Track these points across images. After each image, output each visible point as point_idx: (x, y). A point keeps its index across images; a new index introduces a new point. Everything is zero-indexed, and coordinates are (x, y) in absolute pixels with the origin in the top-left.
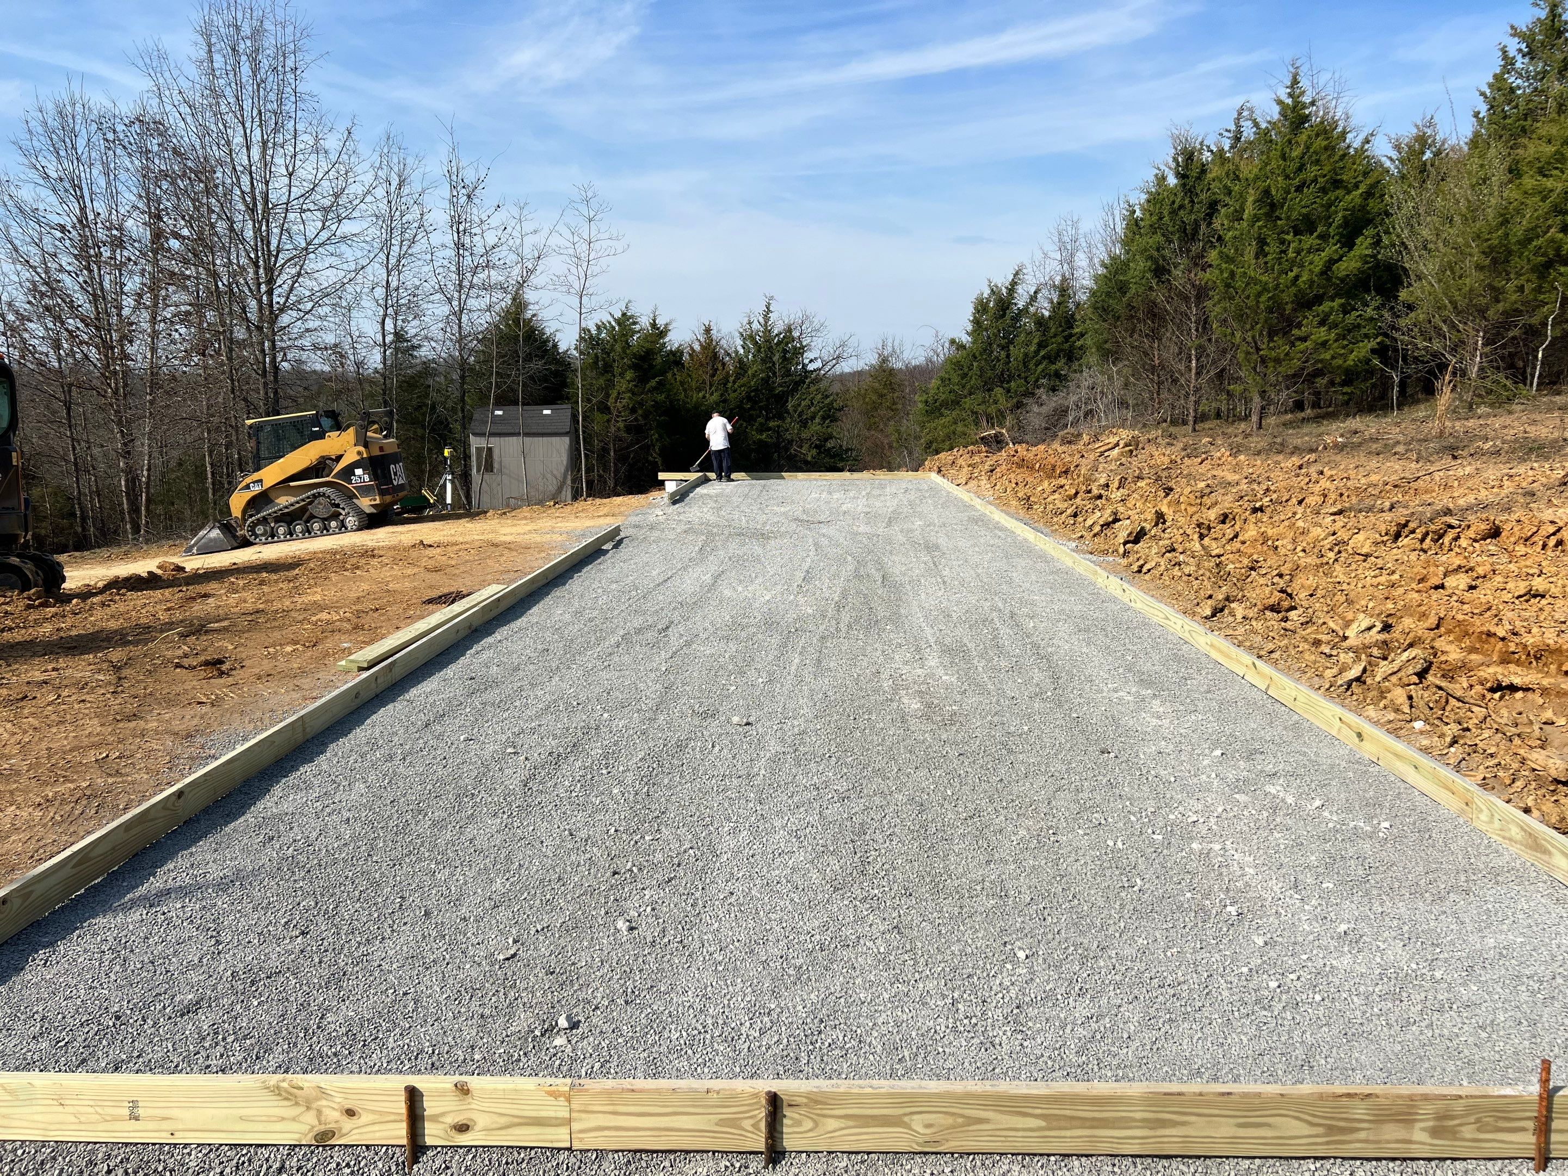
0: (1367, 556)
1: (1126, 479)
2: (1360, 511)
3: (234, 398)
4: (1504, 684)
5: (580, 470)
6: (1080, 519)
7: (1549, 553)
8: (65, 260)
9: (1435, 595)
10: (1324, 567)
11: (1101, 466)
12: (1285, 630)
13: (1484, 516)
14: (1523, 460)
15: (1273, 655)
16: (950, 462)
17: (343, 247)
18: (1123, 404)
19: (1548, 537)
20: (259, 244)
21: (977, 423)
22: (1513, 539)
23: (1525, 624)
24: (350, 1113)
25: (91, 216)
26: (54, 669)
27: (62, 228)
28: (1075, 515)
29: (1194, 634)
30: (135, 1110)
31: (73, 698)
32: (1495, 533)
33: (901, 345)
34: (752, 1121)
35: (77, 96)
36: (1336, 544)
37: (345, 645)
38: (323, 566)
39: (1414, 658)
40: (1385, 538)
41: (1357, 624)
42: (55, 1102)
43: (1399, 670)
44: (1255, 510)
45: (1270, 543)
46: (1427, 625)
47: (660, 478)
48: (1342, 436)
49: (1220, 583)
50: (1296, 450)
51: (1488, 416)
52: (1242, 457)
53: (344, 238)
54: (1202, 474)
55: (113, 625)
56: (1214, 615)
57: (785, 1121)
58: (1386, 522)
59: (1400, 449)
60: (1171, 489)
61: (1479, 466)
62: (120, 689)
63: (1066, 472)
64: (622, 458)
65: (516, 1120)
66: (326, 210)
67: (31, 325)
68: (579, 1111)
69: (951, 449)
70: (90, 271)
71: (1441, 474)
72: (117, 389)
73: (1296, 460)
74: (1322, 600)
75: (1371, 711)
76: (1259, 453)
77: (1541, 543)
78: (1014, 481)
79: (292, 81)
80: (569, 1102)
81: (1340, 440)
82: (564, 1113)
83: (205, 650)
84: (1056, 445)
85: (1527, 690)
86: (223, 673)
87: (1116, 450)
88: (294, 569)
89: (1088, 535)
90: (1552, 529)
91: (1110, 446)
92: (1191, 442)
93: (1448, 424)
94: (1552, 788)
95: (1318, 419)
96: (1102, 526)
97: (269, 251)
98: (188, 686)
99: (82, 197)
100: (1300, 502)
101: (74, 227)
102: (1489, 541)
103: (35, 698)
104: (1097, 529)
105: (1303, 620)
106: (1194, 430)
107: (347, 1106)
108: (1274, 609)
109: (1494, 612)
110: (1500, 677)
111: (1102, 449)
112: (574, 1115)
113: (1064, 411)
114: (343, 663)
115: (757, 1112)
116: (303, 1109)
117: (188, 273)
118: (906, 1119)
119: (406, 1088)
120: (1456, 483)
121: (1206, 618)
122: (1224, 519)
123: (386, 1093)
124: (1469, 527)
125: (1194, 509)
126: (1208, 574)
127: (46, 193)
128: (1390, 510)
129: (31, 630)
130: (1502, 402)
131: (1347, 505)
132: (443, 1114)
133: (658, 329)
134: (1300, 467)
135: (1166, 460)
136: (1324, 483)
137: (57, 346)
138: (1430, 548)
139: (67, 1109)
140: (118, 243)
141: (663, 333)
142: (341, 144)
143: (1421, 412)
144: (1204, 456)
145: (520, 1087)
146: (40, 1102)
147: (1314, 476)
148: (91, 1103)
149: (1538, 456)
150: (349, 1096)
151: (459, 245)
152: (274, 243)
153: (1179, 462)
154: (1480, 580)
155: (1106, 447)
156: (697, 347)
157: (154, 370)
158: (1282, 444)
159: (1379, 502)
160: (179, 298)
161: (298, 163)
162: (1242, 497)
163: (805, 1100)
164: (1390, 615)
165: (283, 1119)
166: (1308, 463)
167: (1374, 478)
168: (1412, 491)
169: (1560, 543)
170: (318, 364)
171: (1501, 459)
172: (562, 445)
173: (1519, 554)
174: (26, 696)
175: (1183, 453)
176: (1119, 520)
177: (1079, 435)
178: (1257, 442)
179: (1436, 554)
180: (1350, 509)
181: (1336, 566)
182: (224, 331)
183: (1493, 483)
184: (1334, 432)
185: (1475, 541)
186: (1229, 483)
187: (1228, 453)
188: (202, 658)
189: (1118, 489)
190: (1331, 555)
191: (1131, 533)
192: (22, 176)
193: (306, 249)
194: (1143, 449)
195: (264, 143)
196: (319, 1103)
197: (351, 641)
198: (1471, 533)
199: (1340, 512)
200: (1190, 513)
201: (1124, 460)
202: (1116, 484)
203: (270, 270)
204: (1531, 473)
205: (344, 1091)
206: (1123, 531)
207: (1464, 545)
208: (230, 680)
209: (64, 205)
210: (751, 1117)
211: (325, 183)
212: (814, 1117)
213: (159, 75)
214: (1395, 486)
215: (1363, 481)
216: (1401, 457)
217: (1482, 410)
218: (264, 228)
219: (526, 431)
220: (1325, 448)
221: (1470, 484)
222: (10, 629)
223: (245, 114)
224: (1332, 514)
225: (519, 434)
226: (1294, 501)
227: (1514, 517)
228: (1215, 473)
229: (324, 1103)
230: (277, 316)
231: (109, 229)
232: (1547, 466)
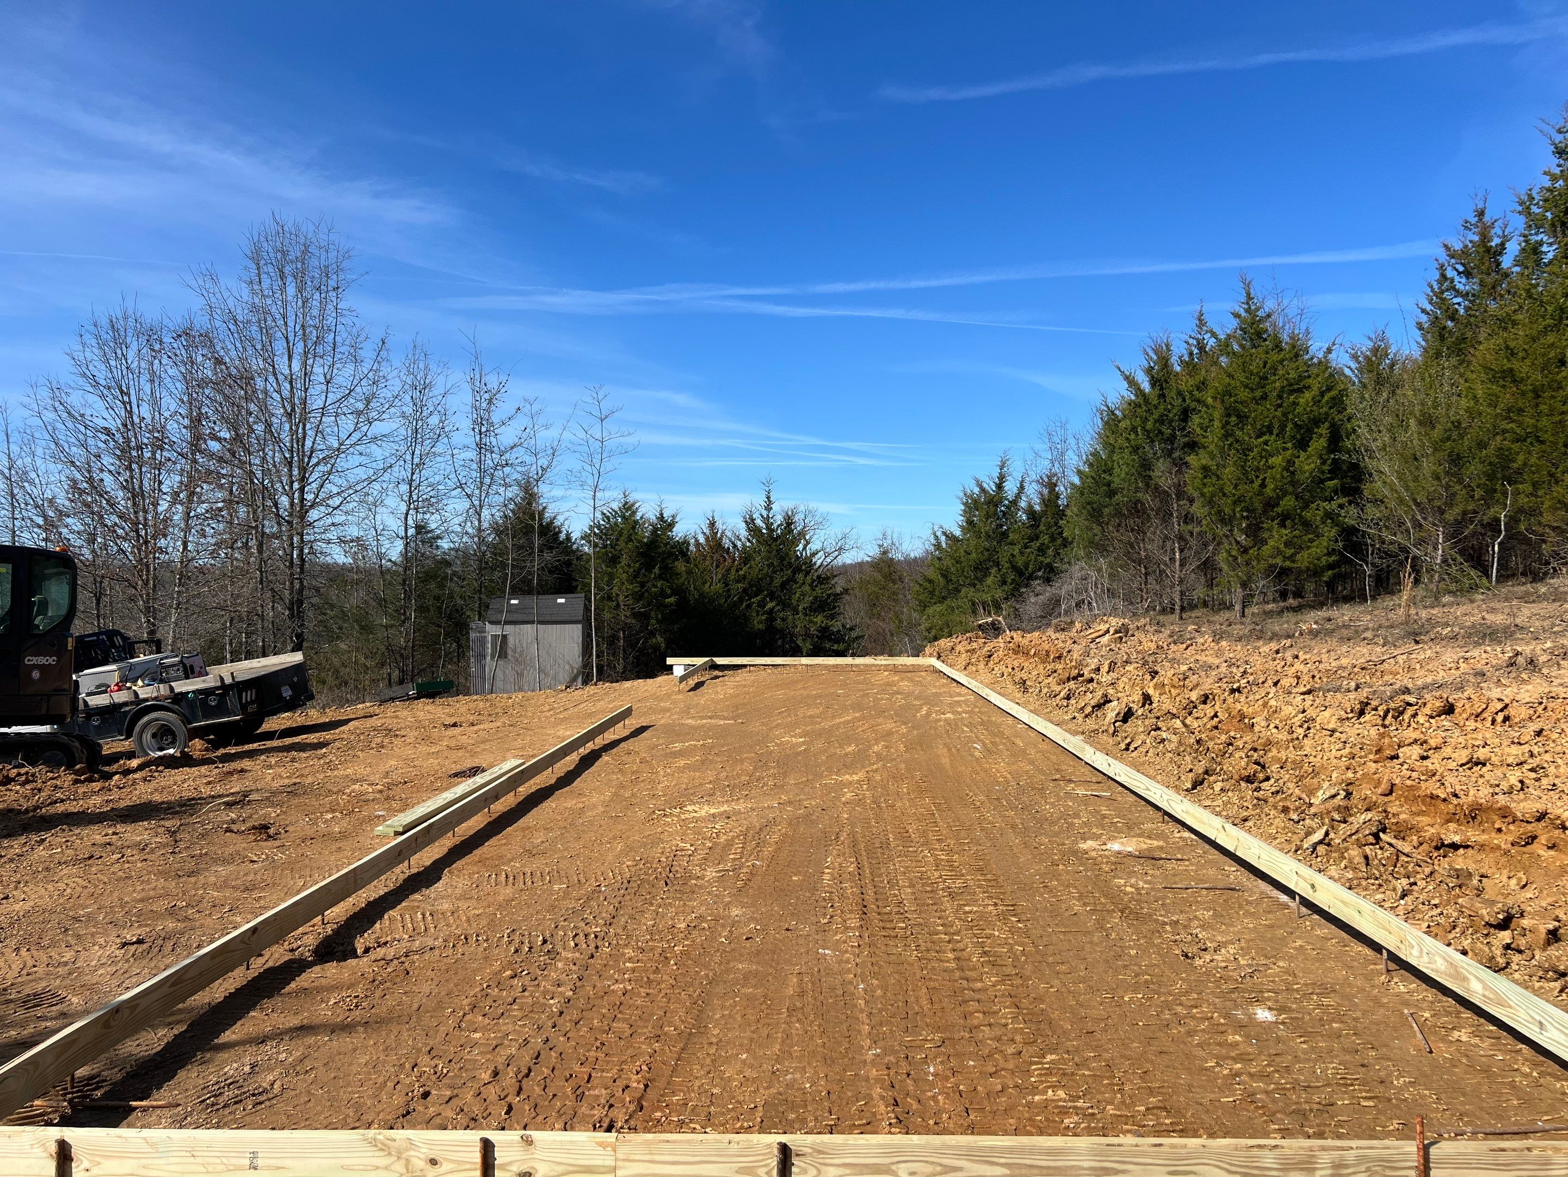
0: (1333, 731)
1: (1116, 664)
2: (1329, 691)
3: (262, 589)
4: (1446, 842)
5: (591, 654)
6: (1073, 701)
7: (1498, 728)
8: (107, 460)
9: (1389, 764)
10: (1296, 743)
11: (1092, 652)
12: (1258, 799)
13: (1438, 694)
14: (1477, 644)
15: (1247, 824)
16: (950, 648)
17: (373, 447)
18: (1112, 593)
19: (1497, 713)
20: (295, 445)
21: (974, 612)
22: (1465, 716)
23: (1464, 788)
24: (433, 1162)
25: (136, 420)
26: (114, 833)
27: (107, 431)
28: (1068, 698)
29: (1171, 802)
30: (255, 1161)
31: (136, 857)
32: (1449, 710)
33: (900, 538)
34: (765, 1170)
35: (130, 312)
36: (1305, 722)
37: (380, 813)
38: (349, 746)
39: (1369, 820)
40: (1350, 715)
41: (1322, 791)
42: (188, 1154)
43: (1357, 832)
44: (1233, 691)
45: (1246, 721)
46: (1379, 791)
47: (668, 663)
48: (1316, 623)
49: (1200, 758)
50: (1275, 636)
51: (1451, 604)
52: (1224, 643)
53: (375, 439)
54: (1186, 659)
55: (157, 798)
56: (1194, 788)
57: (794, 1169)
58: (1353, 699)
59: (1369, 634)
60: (1156, 673)
61: (1438, 650)
62: (177, 850)
63: (1059, 657)
64: (631, 643)
65: (571, 1168)
66: (359, 413)
67: (69, 521)
68: (624, 1160)
69: (951, 635)
70: (131, 470)
71: (1405, 657)
72: (148, 580)
73: (1274, 646)
74: (1291, 772)
75: (1333, 870)
76: (1240, 639)
77: (1490, 719)
78: (1010, 666)
79: (334, 299)
80: (615, 1151)
81: (1314, 626)
82: (610, 1162)
83: (250, 817)
84: (1050, 632)
85: (1467, 847)
86: (270, 836)
87: (1107, 637)
88: (321, 748)
89: (1080, 717)
90: (1499, 706)
91: (1100, 633)
92: (1177, 630)
93: (1413, 611)
94: (1485, 932)
95: (1296, 610)
96: (1093, 707)
97: (303, 452)
98: (238, 847)
99: (130, 403)
100: (1276, 684)
101: (118, 430)
102: (1443, 717)
103: (101, 857)
104: (1088, 710)
105: (1274, 789)
106: (1181, 618)
107: (431, 1156)
108: (1249, 780)
109: (1437, 777)
110: (1443, 836)
111: (1093, 636)
112: (619, 1163)
113: (1058, 602)
114: (380, 828)
115: (770, 1161)
116: (394, 1159)
117: (224, 472)
118: (894, 1167)
119: (481, 1139)
120: (1418, 666)
121: (1186, 790)
122: (1205, 699)
123: (465, 1144)
124: (1425, 704)
125: (1177, 691)
126: (1188, 749)
127: (93, 399)
128: (1356, 690)
129: (81, 802)
130: (1467, 591)
131: (1317, 686)
132: (510, 1163)
133: (665, 522)
134: (1277, 652)
135: (1153, 646)
136: (1298, 666)
137: (92, 540)
138: (1391, 724)
139: (198, 1160)
140: (159, 444)
141: (671, 525)
142: (376, 354)
143: (1389, 601)
144: (1189, 642)
145: (574, 1139)
146: (175, 1154)
147: (1290, 659)
148: (219, 1154)
149: (1491, 640)
150: (433, 1147)
151: (480, 446)
152: (308, 443)
153: (1166, 647)
154: (1432, 751)
155: (1097, 634)
156: (702, 540)
157: (186, 561)
158: (1261, 631)
159: (1345, 683)
160: (212, 495)
161: (335, 371)
162: (1221, 679)
163: (810, 1151)
164: (1351, 784)
165: (377, 1168)
166: (1284, 648)
167: (1344, 662)
168: (1378, 674)
169: (1506, 719)
170: (338, 556)
171: (1458, 643)
172: (574, 632)
173: (1469, 728)
174: (92, 856)
175: (1170, 640)
176: (1110, 701)
177: (1072, 622)
178: (1237, 630)
179: (1397, 729)
180: (1320, 689)
181: (1306, 741)
182: (257, 526)
183: (1449, 666)
184: (1310, 620)
185: (1432, 717)
186: (1210, 667)
187: (1211, 639)
188: (249, 825)
189: (1108, 672)
190: (1301, 731)
191: (1119, 713)
192: (72, 384)
193: (338, 450)
194: (1133, 635)
195: (306, 353)
196: (408, 1153)
197: (384, 809)
198: (1427, 710)
199: (1309, 692)
200: (1174, 695)
201: (1113, 646)
202: (1106, 668)
203: (303, 470)
204: (1484, 655)
205: (430, 1143)
206: (1111, 711)
207: (1421, 722)
208: (277, 843)
209: (110, 410)
210: (765, 1166)
211: (358, 389)
212: (817, 1165)
213: (211, 295)
214: (1363, 669)
215: (1334, 664)
216: (1370, 642)
217: (1447, 599)
218: (300, 431)
219: (541, 619)
220: (1301, 634)
221: (1430, 667)
222: (62, 801)
223: (289, 329)
224: (1301, 694)
225: (533, 622)
226: (1270, 682)
227: (1466, 694)
228: (1198, 657)
229: (413, 1153)
230: (307, 512)
231: (150, 432)
232: (1499, 650)
